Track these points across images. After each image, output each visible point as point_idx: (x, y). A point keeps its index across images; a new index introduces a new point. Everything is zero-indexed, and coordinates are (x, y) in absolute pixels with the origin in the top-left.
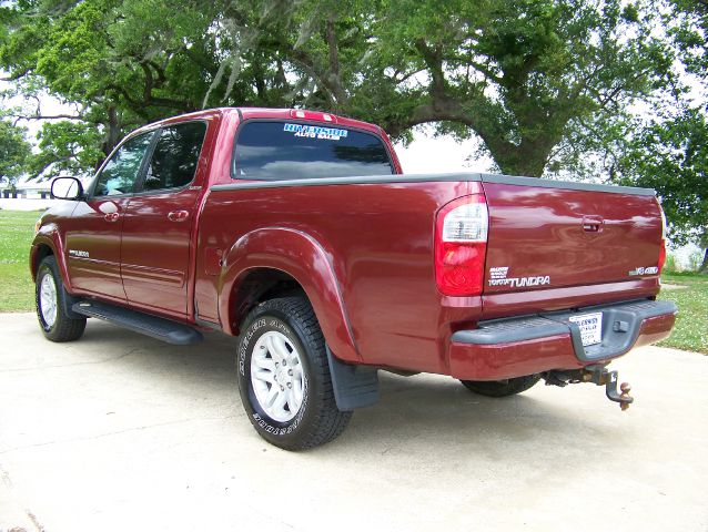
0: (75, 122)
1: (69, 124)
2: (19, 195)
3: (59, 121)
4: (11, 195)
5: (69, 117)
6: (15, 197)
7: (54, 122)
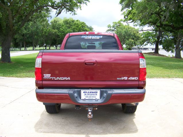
0: (150, 31)
1: (149, 32)
2: (147, 50)
3: (146, 31)
4: (145, 49)
5: (149, 30)
6: (146, 50)
7: (145, 32)
